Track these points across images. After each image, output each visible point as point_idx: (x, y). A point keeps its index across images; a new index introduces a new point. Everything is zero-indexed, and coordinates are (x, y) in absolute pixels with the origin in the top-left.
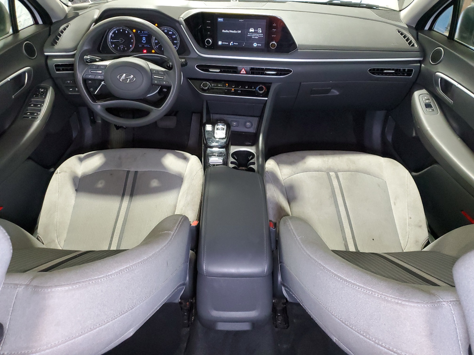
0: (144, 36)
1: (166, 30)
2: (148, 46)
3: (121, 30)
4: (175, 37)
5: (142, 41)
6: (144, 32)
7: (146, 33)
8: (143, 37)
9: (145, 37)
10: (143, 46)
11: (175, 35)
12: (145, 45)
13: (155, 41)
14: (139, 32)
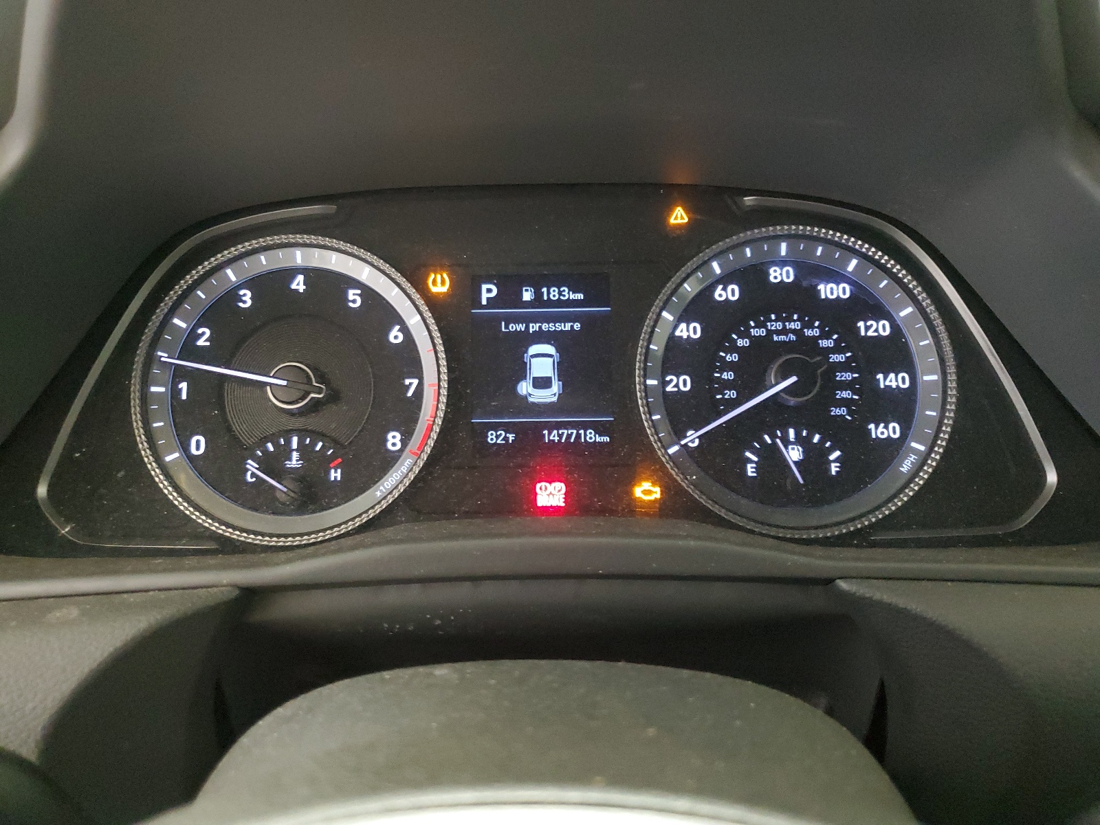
0: (541, 337)
1: (783, 263)
2: (591, 436)
3: (299, 284)
4: (882, 328)
5: (524, 388)
6: (538, 294)
7: (559, 303)
8: (534, 349)
9: (549, 349)
10: (529, 436)
11: (878, 311)
12: (552, 427)
13: (665, 383)
14: (488, 291)
